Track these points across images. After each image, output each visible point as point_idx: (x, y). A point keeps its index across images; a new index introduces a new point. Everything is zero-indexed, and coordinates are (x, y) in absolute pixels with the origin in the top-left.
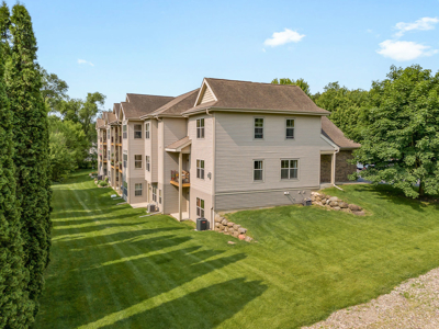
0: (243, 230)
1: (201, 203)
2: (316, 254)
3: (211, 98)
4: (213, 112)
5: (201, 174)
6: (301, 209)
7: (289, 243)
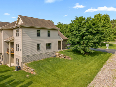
0: (33, 70)
1: (18, 60)
2: (58, 78)
3: (21, 22)
4: (22, 27)
5: (18, 50)
6: (53, 59)
7: (49, 73)
